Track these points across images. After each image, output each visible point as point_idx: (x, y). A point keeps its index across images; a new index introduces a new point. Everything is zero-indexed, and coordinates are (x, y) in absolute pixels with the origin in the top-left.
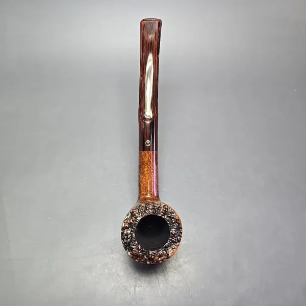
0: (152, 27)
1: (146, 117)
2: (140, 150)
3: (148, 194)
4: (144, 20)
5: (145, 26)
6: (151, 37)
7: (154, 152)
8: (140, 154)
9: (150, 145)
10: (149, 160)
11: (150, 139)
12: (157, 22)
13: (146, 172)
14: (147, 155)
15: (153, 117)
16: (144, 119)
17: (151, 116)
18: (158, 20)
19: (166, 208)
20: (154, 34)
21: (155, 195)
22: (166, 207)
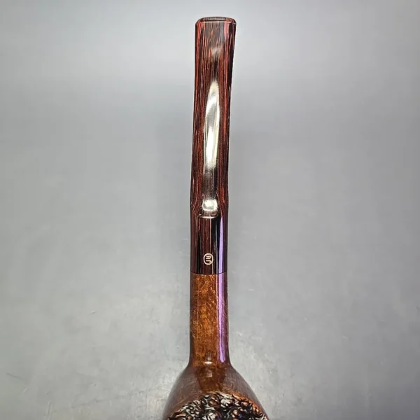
0: (217, 34)
1: (204, 209)
2: (192, 271)
3: (209, 359)
4: (202, 20)
5: (205, 32)
6: (216, 51)
7: (220, 276)
8: (193, 279)
9: (211, 262)
10: (209, 291)
11: (212, 251)
12: (227, 24)
13: (204, 316)
14: (207, 282)
15: (219, 209)
16: (201, 212)
17: (215, 208)
18: (229, 20)
19: (244, 407)
20: (222, 47)
21: (222, 360)
22: (245, 404)
